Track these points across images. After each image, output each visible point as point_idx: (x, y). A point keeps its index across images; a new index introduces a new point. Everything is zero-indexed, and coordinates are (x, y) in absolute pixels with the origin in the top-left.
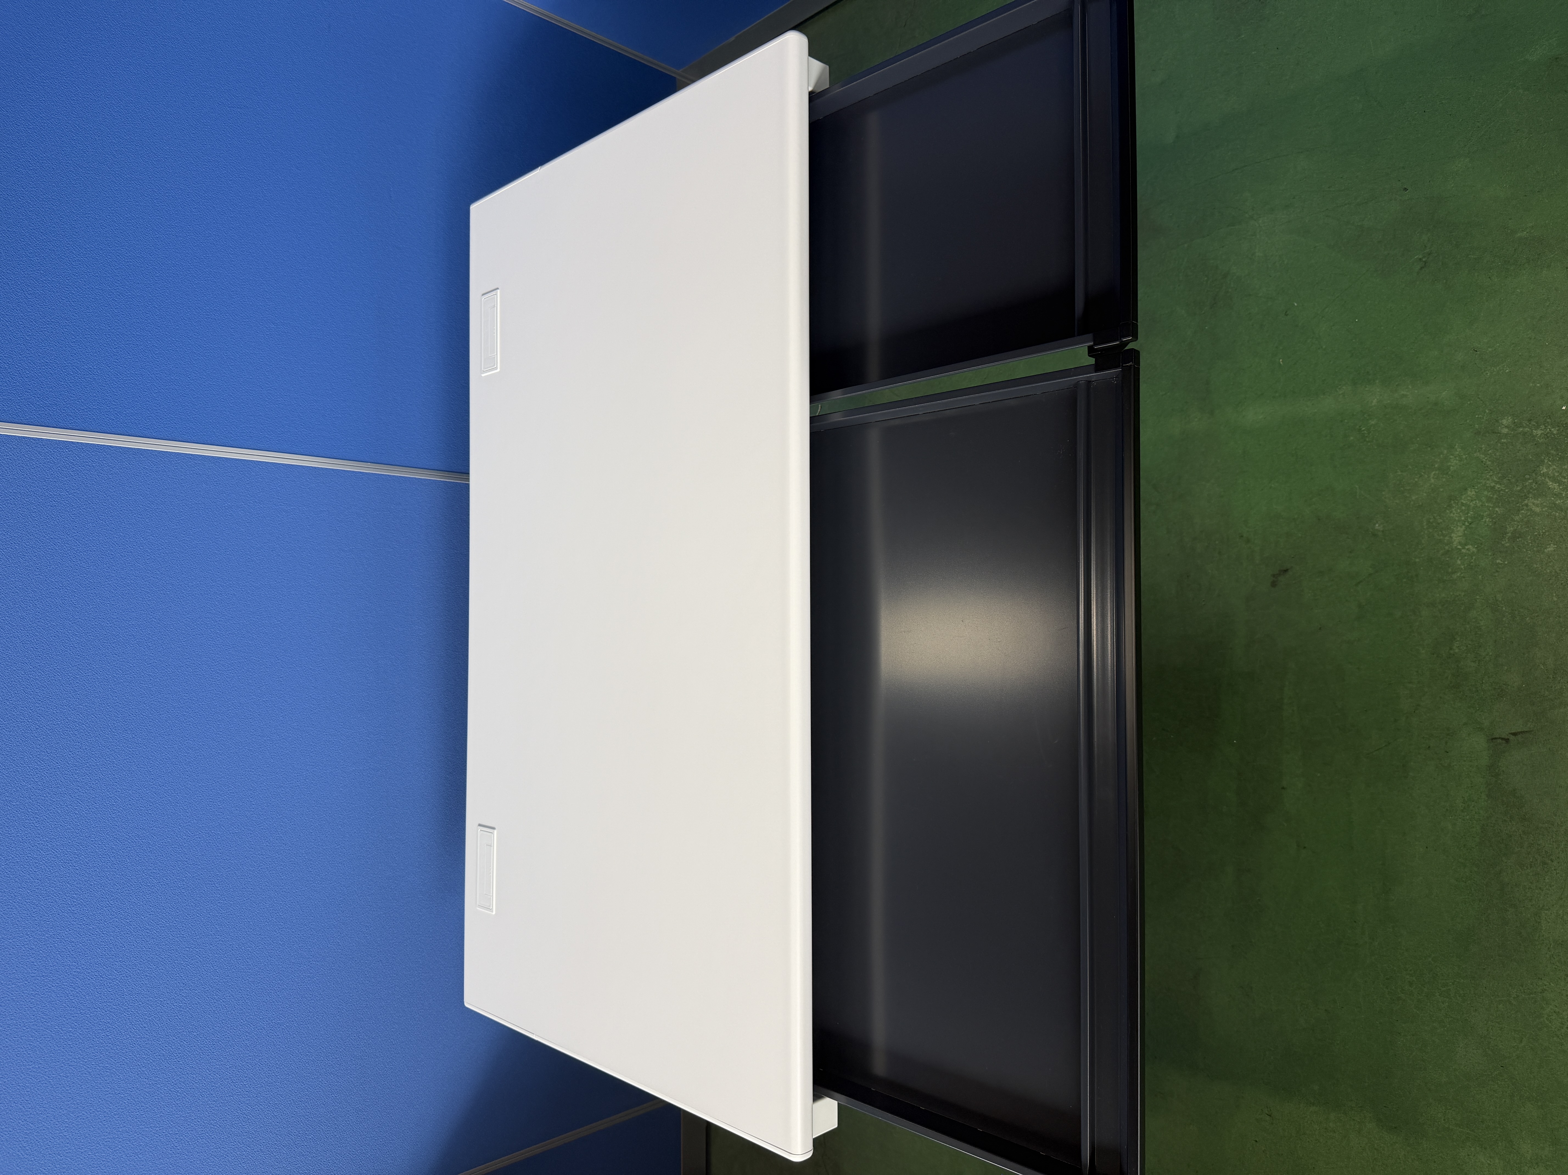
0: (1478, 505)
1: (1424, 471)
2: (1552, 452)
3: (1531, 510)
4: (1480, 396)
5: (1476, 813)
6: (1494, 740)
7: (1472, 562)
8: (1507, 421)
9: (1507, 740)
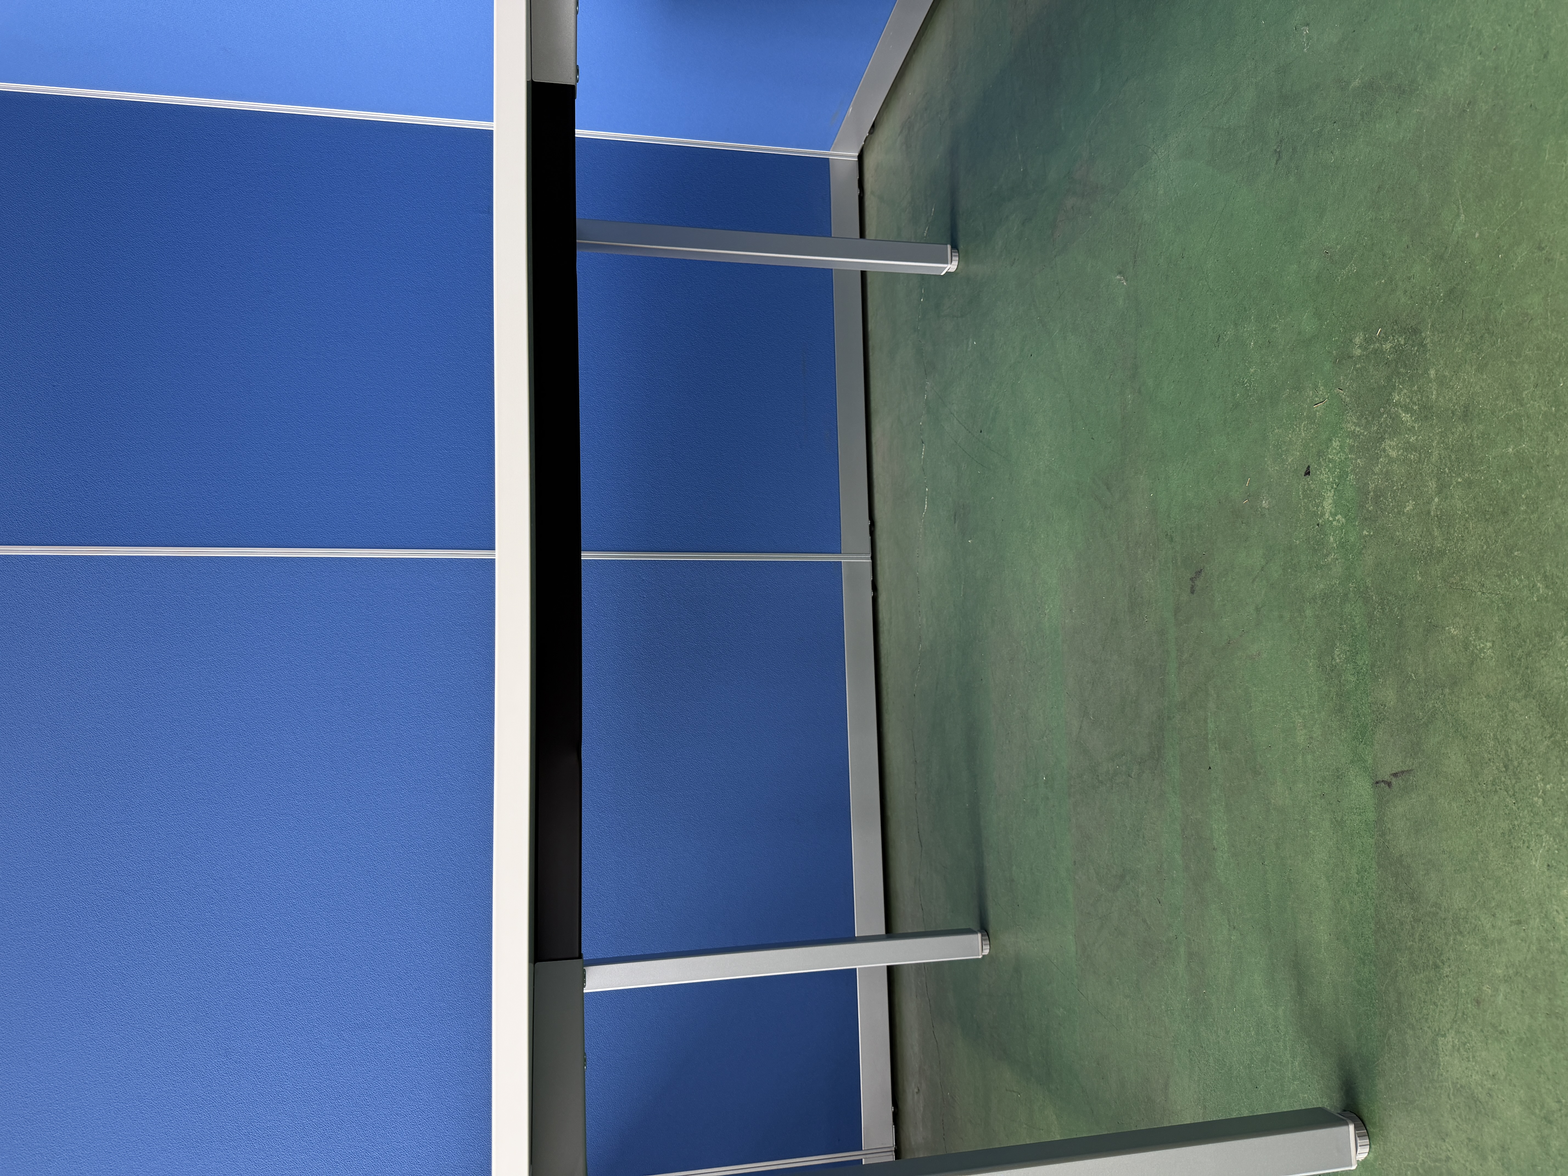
0: (1343, 458)
1: (1295, 423)
2: (1402, 370)
3: (1388, 455)
5: (1369, 888)
6: (1378, 784)
7: (1342, 538)
8: (1359, 338)
9: (1389, 784)
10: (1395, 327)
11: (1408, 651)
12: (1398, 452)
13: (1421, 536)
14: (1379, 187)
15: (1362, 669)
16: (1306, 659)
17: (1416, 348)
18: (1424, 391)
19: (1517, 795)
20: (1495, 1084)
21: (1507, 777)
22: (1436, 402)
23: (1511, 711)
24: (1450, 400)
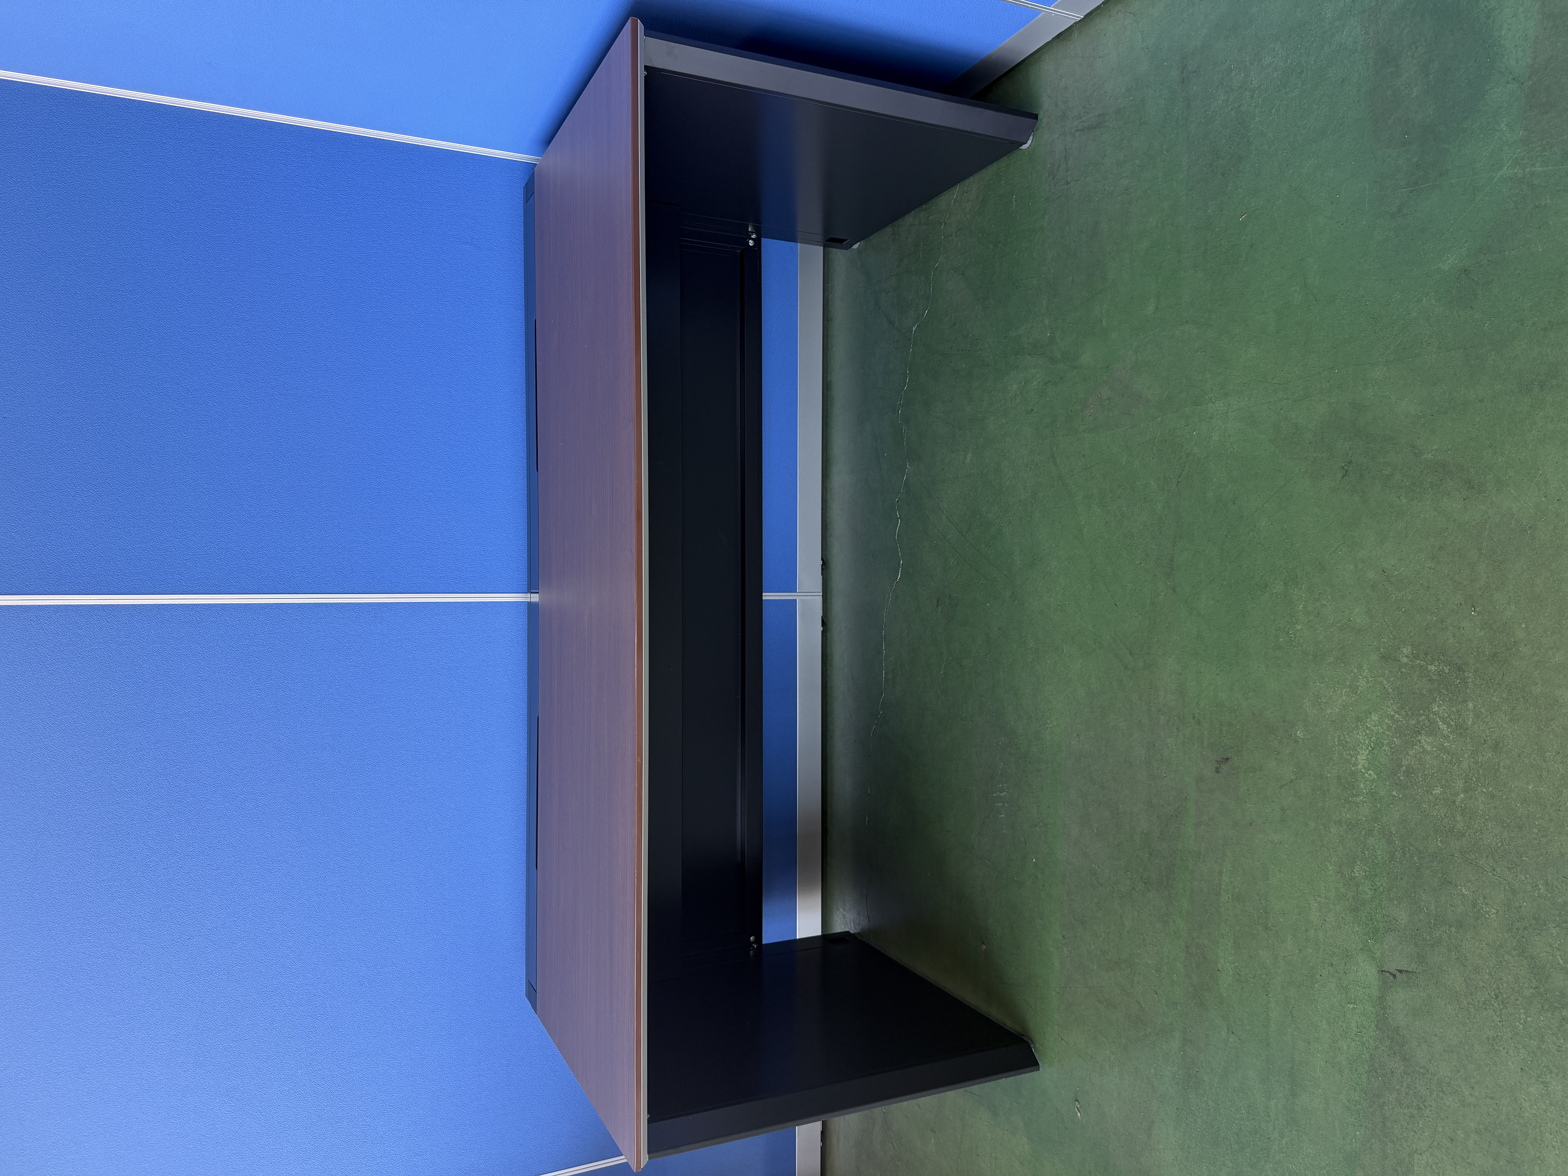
0: (1380, 731)
1: (1337, 686)
2: (1443, 691)
4: (1386, 620)
5: (1366, 1040)
6: (1384, 973)
7: (1373, 789)
8: (1407, 650)
9: (1394, 976)
10: (1441, 657)
11: (1423, 890)
12: (1432, 748)
13: (1445, 815)
15: (1379, 888)
17: (1458, 681)
18: (1461, 714)
19: (1503, 1017)
21: (1496, 1003)
22: (1471, 727)
23: (1505, 961)
24: (1483, 731)
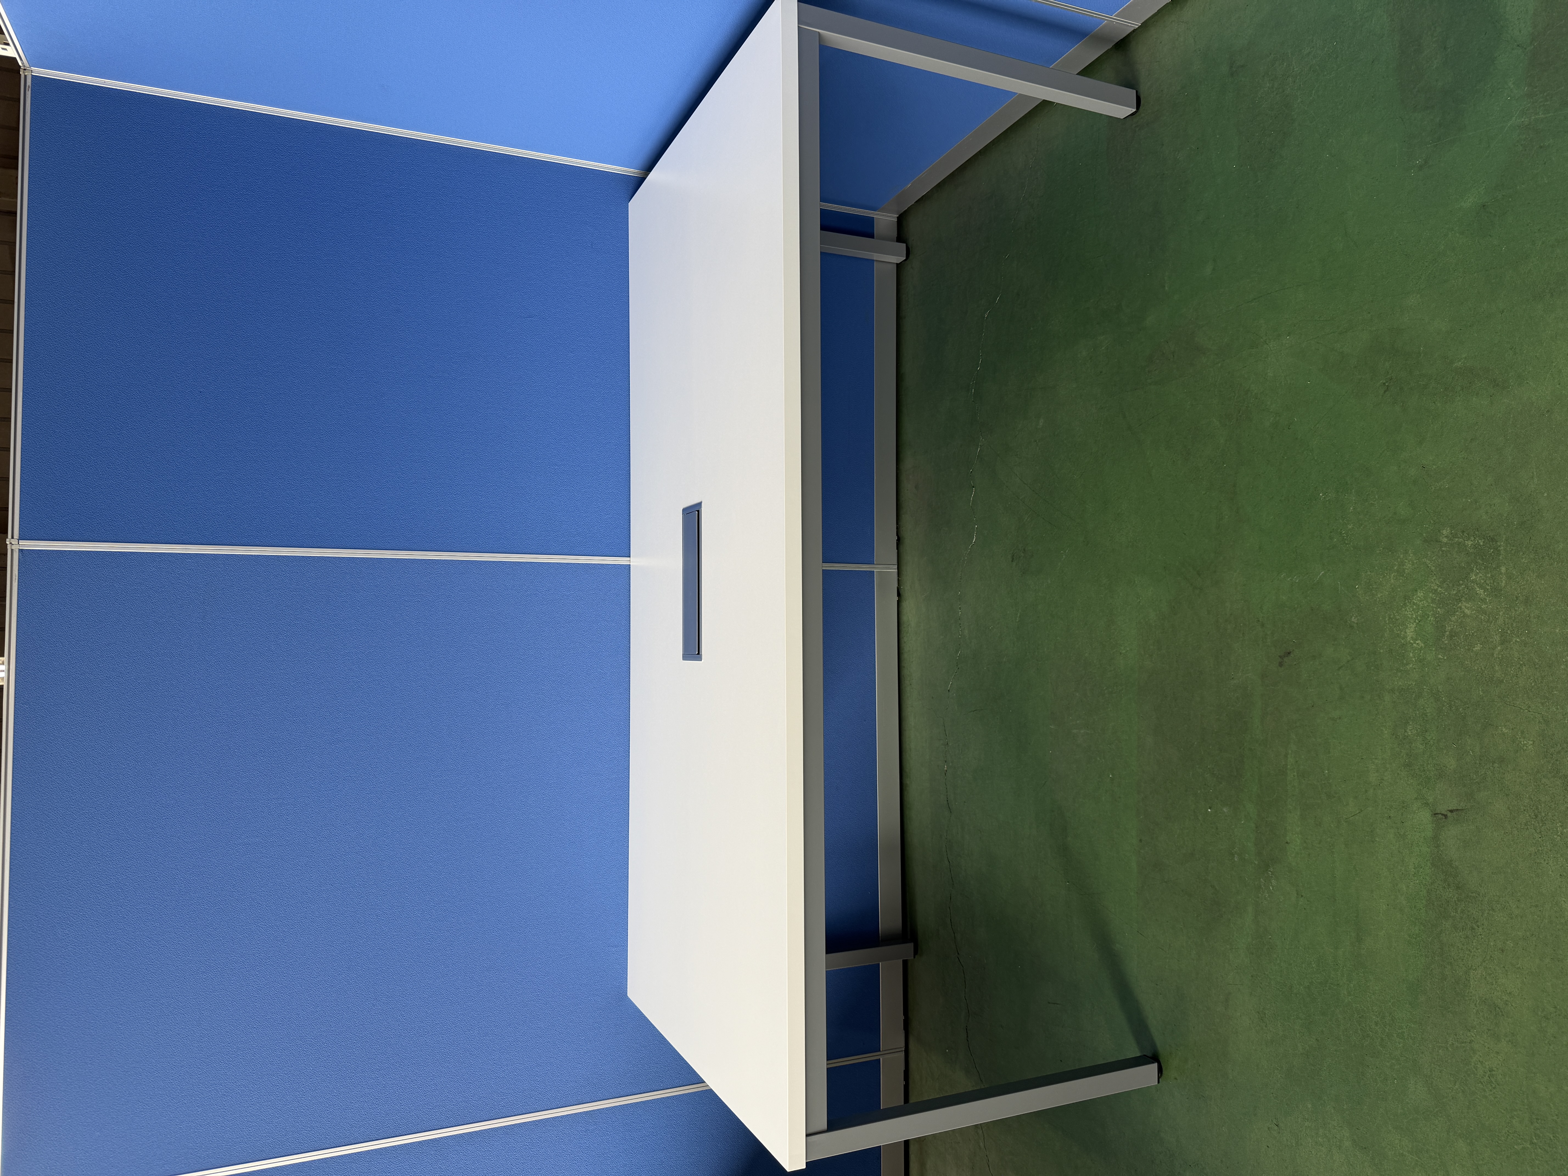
0: (1425, 605)
1: (1386, 572)
2: (1479, 561)
4: (1427, 508)
5: (1423, 878)
6: (1436, 815)
7: (1421, 656)
8: (1446, 531)
9: (1446, 816)
10: (1477, 533)
11: (1468, 736)
12: (1471, 611)
13: (1485, 668)
14: (1472, 439)
15: (1429, 741)
16: (1382, 728)
17: (1492, 550)
18: (1496, 579)
19: (1543, 833)
20: (1510, 998)
21: (1536, 822)
22: (1504, 588)
23: (1543, 784)
24: (1515, 589)
